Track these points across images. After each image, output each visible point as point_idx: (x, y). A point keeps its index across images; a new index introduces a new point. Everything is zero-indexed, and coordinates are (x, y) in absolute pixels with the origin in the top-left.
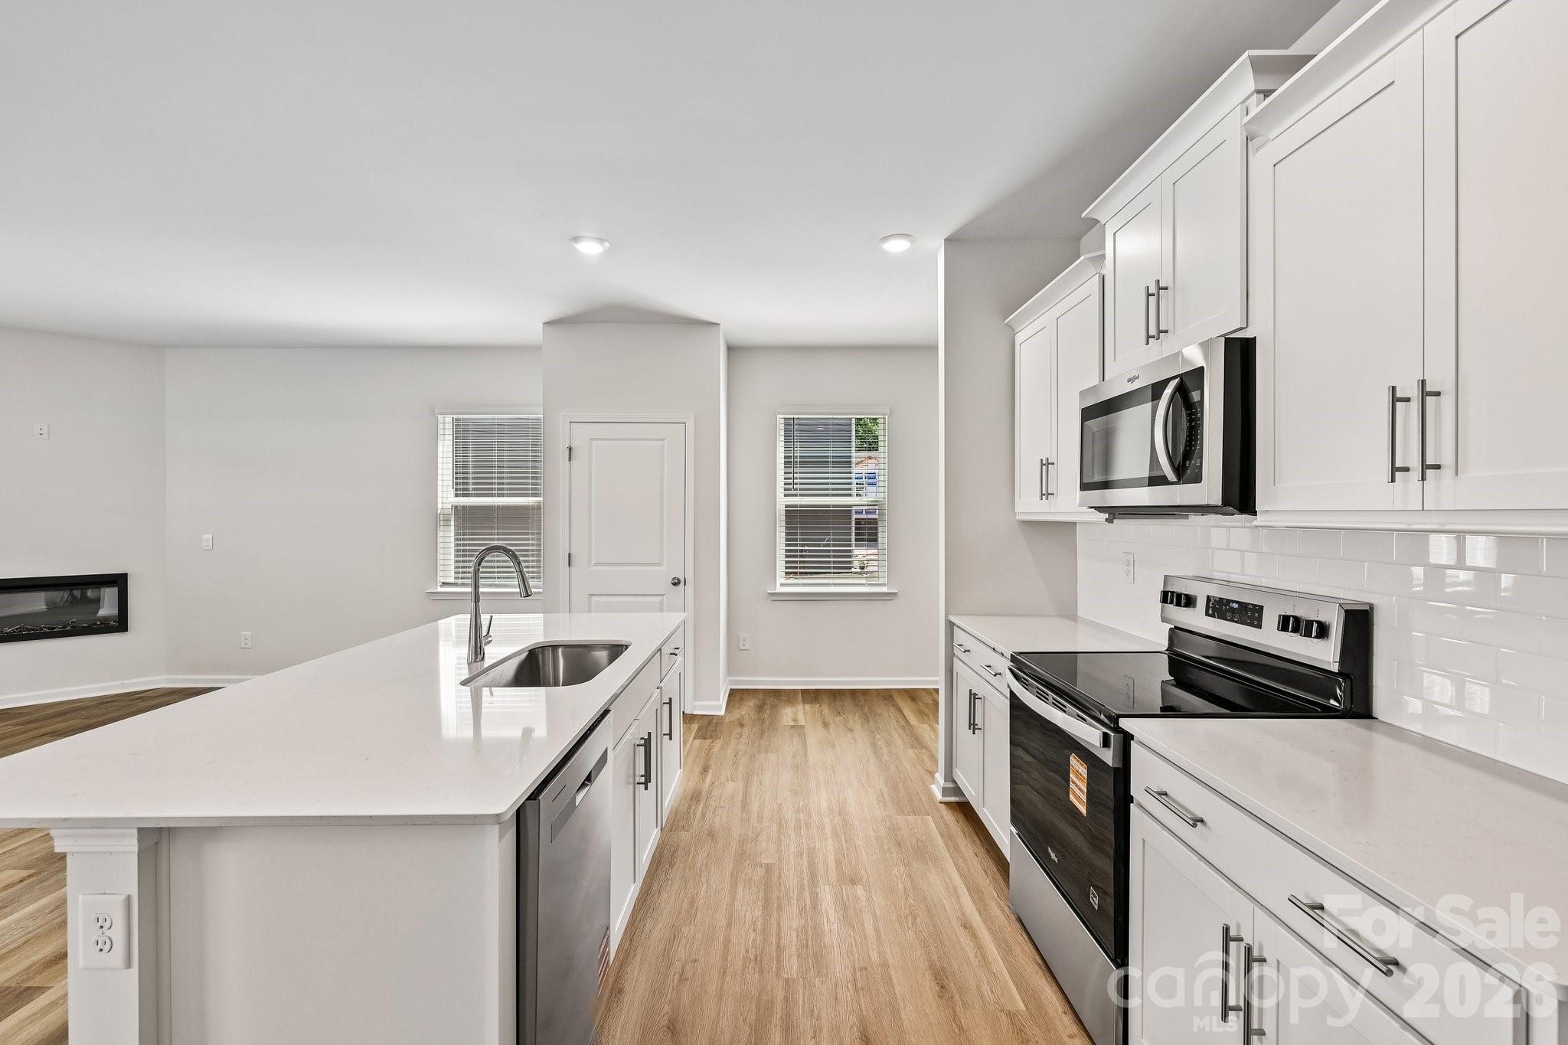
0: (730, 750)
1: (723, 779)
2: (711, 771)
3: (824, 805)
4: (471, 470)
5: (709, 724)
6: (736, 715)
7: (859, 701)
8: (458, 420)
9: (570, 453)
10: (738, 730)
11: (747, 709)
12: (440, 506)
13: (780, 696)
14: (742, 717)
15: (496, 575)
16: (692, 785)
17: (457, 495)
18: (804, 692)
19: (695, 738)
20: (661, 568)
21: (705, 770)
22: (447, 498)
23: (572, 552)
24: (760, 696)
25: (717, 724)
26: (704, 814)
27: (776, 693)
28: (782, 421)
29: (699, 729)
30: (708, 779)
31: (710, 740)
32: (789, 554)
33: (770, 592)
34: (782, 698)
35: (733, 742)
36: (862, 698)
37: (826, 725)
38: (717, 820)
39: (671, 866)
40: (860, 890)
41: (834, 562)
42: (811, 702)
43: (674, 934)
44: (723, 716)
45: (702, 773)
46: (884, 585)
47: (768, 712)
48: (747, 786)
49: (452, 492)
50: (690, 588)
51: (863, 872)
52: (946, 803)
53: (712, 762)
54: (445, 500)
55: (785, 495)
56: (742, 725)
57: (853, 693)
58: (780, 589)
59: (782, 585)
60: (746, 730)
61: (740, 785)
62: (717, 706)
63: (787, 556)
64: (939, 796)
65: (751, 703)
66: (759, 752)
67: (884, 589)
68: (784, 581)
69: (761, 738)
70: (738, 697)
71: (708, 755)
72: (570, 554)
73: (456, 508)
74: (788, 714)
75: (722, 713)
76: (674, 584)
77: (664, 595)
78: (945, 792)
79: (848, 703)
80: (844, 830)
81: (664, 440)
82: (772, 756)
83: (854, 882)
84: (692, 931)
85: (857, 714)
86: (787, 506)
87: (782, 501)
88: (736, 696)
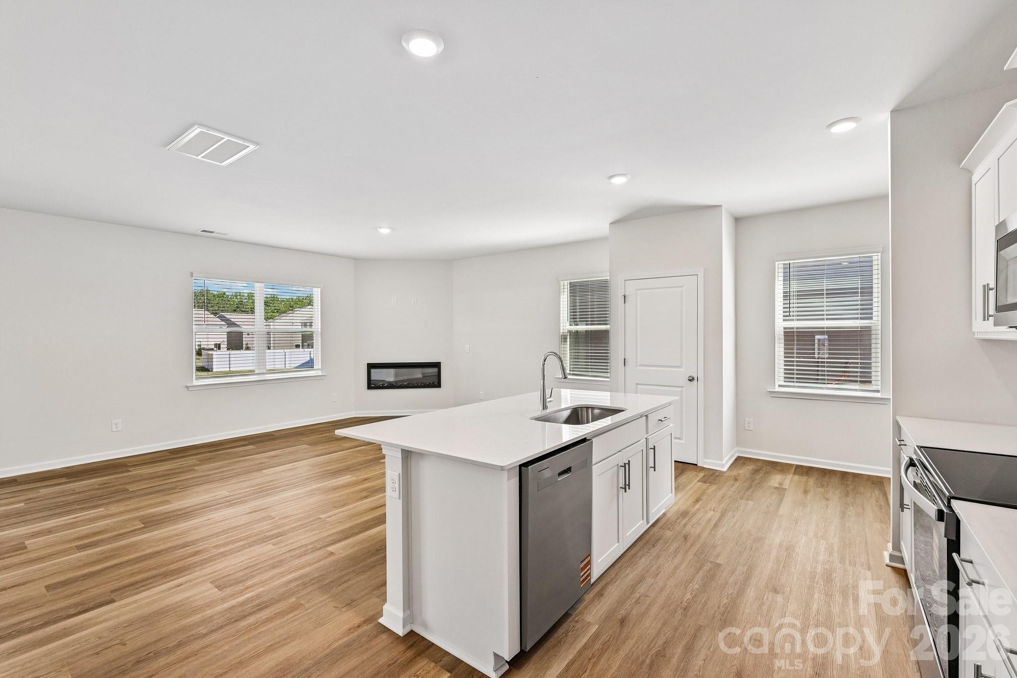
0: (720, 494)
1: (708, 508)
2: (700, 503)
3: (777, 541)
4: (578, 307)
5: (712, 475)
6: (735, 473)
7: (846, 481)
8: (570, 283)
9: (625, 299)
10: (732, 482)
11: (745, 471)
12: (562, 331)
13: (776, 466)
14: (739, 475)
15: (590, 370)
16: (684, 508)
17: (570, 325)
18: (798, 467)
19: (698, 481)
20: (680, 369)
21: (697, 501)
22: (566, 326)
23: (626, 358)
24: (760, 464)
25: (717, 476)
26: (685, 525)
27: (774, 465)
28: (782, 266)
29: (704, 476)
30: (697, 507)
31: (708, 485)
32: (787, 363)
33: (770, 390)
34: (777, 468)
35: (725, 489)
36: (851, 479)
37: (806, 492)
38: (693, 530)
39: (653, 546)
40: (779, 598)
41: (828, 371)
42: (802, 474)
43: (641, 580)
44: (724, 472)
45: (694, 502)
46: (878, 391)
47: (761, 475)
48: (722, 516)
49: (568, 323)
50: (701, 383)
51: (788, 589)
52: (893, 568)
53: (704, 497)
54: (565, 328)
55: (784, 320)
56: (736, 480)
57: (844, 475)
58: (777, 389)
59: (780, 386)
60: (738, 484)
61: (718, 515)
62: (723, 464)
63: (785, 365)
64: (887, 561)
65: (750, 467)
66: (741, 498)
67: (878, 395)
68: (783, 383)
69: (747, 490)
70: (741, 462)
71: (703, 493)
72: (625, 359)
73: (570, 332)
74: (776, 479)
75: (725, 469)
76: (690, 380)
77: (683, 387)
78: (892, 558)
79: (836, 480)
80: (785, 560)
81: (683, 287)
82: (751, 503)
83: (776, 591)
84: (652, 582)
85: (839, 490)
86: (785, 328)
87: (781, 324)
88: (740, 461)
